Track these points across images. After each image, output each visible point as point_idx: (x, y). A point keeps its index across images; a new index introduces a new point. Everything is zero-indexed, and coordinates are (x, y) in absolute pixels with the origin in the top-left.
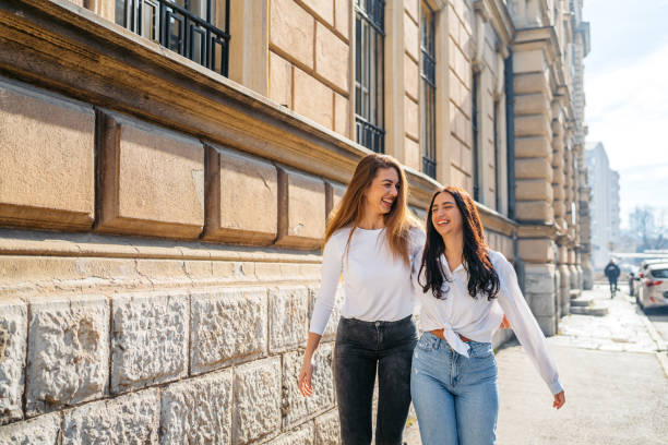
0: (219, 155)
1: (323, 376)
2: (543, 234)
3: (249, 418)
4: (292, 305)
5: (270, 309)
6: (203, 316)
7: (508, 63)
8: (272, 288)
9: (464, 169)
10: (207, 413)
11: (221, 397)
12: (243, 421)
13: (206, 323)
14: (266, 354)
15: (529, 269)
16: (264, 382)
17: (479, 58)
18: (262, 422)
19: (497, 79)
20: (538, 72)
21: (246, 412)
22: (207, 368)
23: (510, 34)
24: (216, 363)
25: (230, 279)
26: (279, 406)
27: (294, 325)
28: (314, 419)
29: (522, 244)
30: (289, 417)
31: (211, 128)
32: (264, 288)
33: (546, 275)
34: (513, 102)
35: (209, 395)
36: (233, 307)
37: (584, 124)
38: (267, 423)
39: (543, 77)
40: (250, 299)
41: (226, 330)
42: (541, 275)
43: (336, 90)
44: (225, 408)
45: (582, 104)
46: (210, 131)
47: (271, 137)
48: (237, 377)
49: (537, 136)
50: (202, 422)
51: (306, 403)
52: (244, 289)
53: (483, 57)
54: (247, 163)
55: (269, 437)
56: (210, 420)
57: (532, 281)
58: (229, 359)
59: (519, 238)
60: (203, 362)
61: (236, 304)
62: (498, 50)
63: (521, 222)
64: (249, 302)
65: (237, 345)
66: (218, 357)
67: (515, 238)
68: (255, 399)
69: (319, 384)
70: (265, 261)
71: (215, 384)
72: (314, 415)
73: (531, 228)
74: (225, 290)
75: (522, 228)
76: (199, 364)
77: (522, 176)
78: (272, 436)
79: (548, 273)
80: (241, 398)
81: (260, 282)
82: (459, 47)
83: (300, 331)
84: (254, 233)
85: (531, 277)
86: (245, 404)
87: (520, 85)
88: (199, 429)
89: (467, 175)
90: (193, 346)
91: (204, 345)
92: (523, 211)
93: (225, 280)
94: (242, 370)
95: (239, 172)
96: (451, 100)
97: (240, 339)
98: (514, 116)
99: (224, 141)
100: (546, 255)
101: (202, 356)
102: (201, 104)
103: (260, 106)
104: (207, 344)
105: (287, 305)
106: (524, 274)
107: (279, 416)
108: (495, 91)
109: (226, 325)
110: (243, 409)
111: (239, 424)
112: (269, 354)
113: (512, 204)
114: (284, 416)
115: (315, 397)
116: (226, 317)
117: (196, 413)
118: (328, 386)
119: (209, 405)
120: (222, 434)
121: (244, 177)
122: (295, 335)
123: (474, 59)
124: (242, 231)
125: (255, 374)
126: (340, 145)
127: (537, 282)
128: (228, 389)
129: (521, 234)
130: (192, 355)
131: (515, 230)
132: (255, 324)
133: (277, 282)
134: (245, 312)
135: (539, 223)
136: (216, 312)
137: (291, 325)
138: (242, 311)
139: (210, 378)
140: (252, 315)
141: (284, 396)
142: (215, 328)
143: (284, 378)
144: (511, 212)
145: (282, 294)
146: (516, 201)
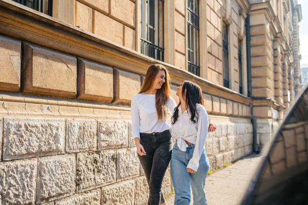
0: (32, 49)
1: (108, 166)
2: (266, 104)
3: (49, 185)
4: (84, 128)
5: (67, 130)
6: (13, 130)
7: (247, 21)
8: (69, 119)
9: (217, 70)
10: (16, 181)
11: (26, 173)
12: (44, 186)
13: (15, 133)
14: (63, 152)
15: (259, 121)
16: (62, 167)
17: (228, 17)
18: (60, 187)
19: (240, 29)
20: (262, 25)
21: (48, 182)
22: (16, 158)
23: (248, 7)
24: (23, 155)
25: (38, 113)
26: (74, 179)
27: (85, 139)
28: (101, 188)
29: (255, 109)
30: (81, 186)
31: (29, 36)
32: (63, 119)
33: (267, 124)
34: (250, 39)
35: (17, 171)
36: (37, 127)
37: (299, 54)
38: (63, 188)
39: (265, 27)
40: (51, 123)
41: (30, 138)
42: (264, 124)
43: (125, 24)
44: (30, 179)
45: (298, 45)
46: (28, 37)
47: (74, 43)
48: (41, 163)
49: (262, 56)
50: (10, 185)
51: (95, 179)
52: (47, 118)
53: (230, 16)
54: (54, 55)
55: (65, 195)
56: (18, 184)
57: (260, 127)
58: (33, 153)
59: (253, 106)
60: (13, 154)
61: (39, 125)
62: (240, 14)
63: (254, 98)
64: (50, 125)
65: (40, 146)
66: (24, 152)
67: (251, 106)
68: (54, 175)
69: (106, 170)
70: (67, 106)
71: (22, 166)
72: (101, 186)
73: (260, 101)
74: (32, 118)
75: (255, 101)
76: (9, 155)
77: (255, 76)
78: (68, 195)
79: (268, 123)
80: (43, 174)
81: (61, 116)
82: (214, 11)
83: (90, 142)
84: (60, 91)
85: (259, 125)
86: (47, 177)
87: (253, 31)
88: (9, 189)
89: (219, 73)
90: (5, 145)
91: (14, 145)
92: (255, 93)
93: (34, 113)
94: (44, 160)
95: (47, 59)
96: (208, 36)
97: (42, 144)
98: (250, 47)
99: (39, 43)
100: (267, 115)
101: (12, 151)
102: (18, 22)
103: (59, 25)
104: (16, 145)
105: (80, 128)
106: (256, 124)
107: (74, 185)
108: (239, 35)
109: (31, 136)
110: (45, 180)
111: (42, 188)
112: (66, 153)
113: (250, 90)
114: (77, 185)
115: (102, 176)
116: (31, 131)
117: (6, 180)
118: (112, 171)
119: (18, 177)
120: (28, 192)
121: (51, 61)
122: (86, 144)
123: (224, 18)
124: (49, 89)
125: (55, 162)
126: (122, 50)
127: (263, 128)
128: (32, 169)
129: (255, 104)
130: (4, 150)
131: (251, 102)
132: (55, 137)
133: (74, 116)
134: (46, 130)
135: (263, 98)
136: (23, 128)
137: (83, 139)
138: (44, 130)
139: (18, 163)
140: (52, 131)
141: (77, 174)
142: (22, 136)
143: (77, 166)
144: (249, 93)
145: (77, 123)
146: (252, 88)
